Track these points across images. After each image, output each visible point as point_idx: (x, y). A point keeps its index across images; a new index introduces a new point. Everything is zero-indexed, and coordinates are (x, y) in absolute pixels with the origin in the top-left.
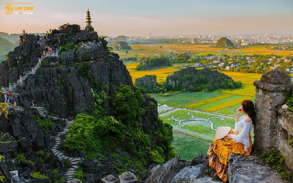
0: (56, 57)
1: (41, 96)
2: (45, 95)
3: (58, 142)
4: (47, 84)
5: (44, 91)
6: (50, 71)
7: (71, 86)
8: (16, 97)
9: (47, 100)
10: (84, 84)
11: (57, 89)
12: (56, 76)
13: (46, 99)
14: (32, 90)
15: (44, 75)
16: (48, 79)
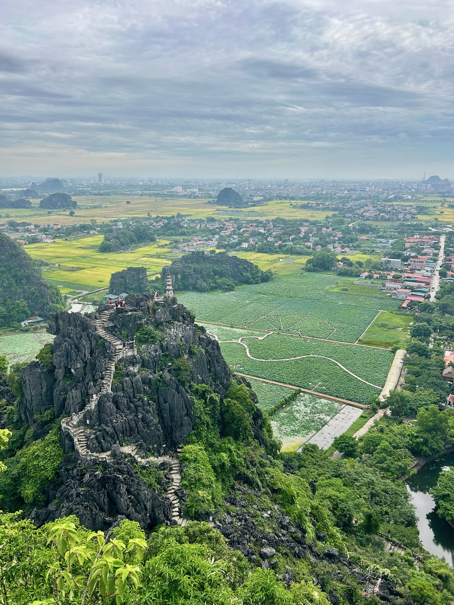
0: (134, 357)
1: (128, 428)
2: (133, 425)
3: (177, 503)
5: (131, 420)
6: (132, 382)
7: (166, 402)
8: (93, 438)
9: (138, 433)
11: (148, 412)
12: (142, 389)
13: (136, 432)
14: (114, 421)
15: (123, 390)
16: (132, 397)
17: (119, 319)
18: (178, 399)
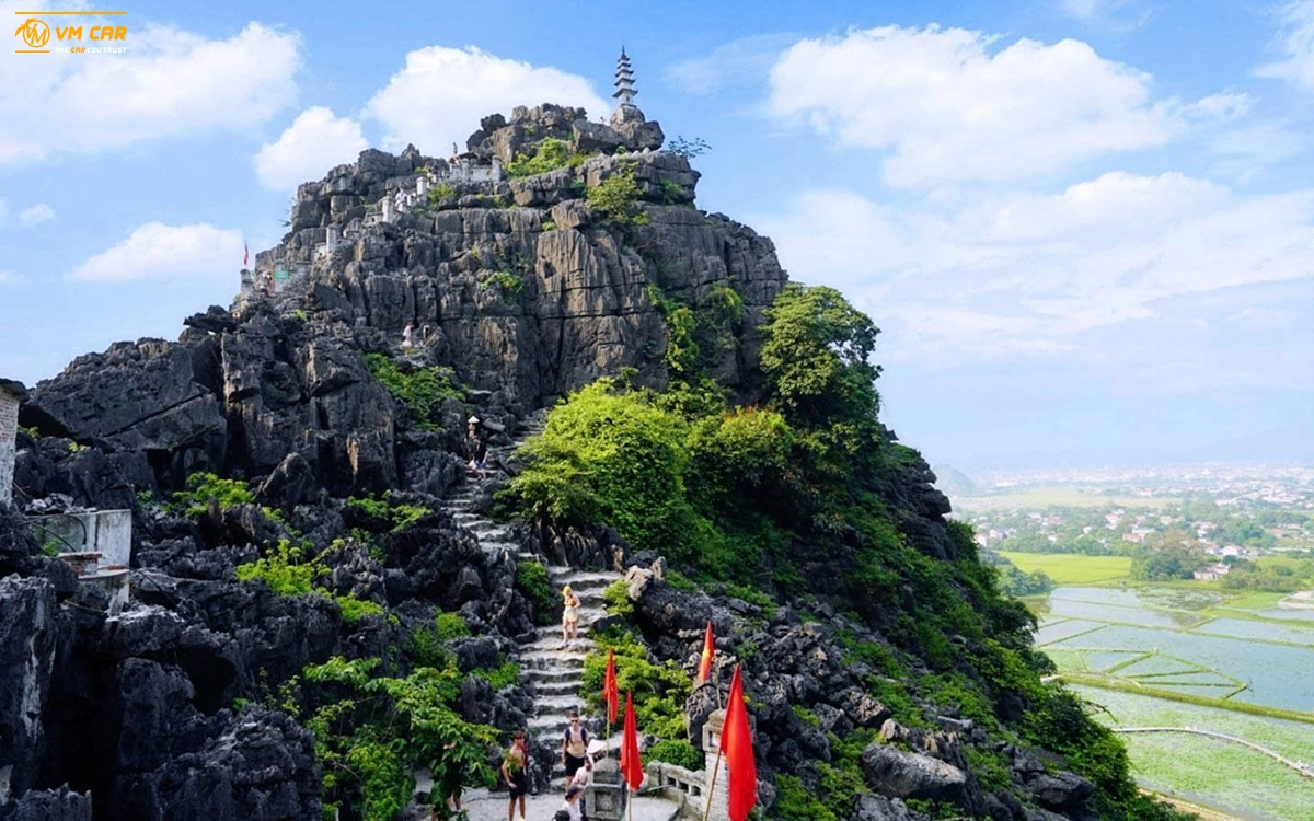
0: (489, 183)
4: (445, 264)
9: (439, 320)
13: (435, 317)
14: (372, 273)
15: (432, 232)
18: (588, 257)
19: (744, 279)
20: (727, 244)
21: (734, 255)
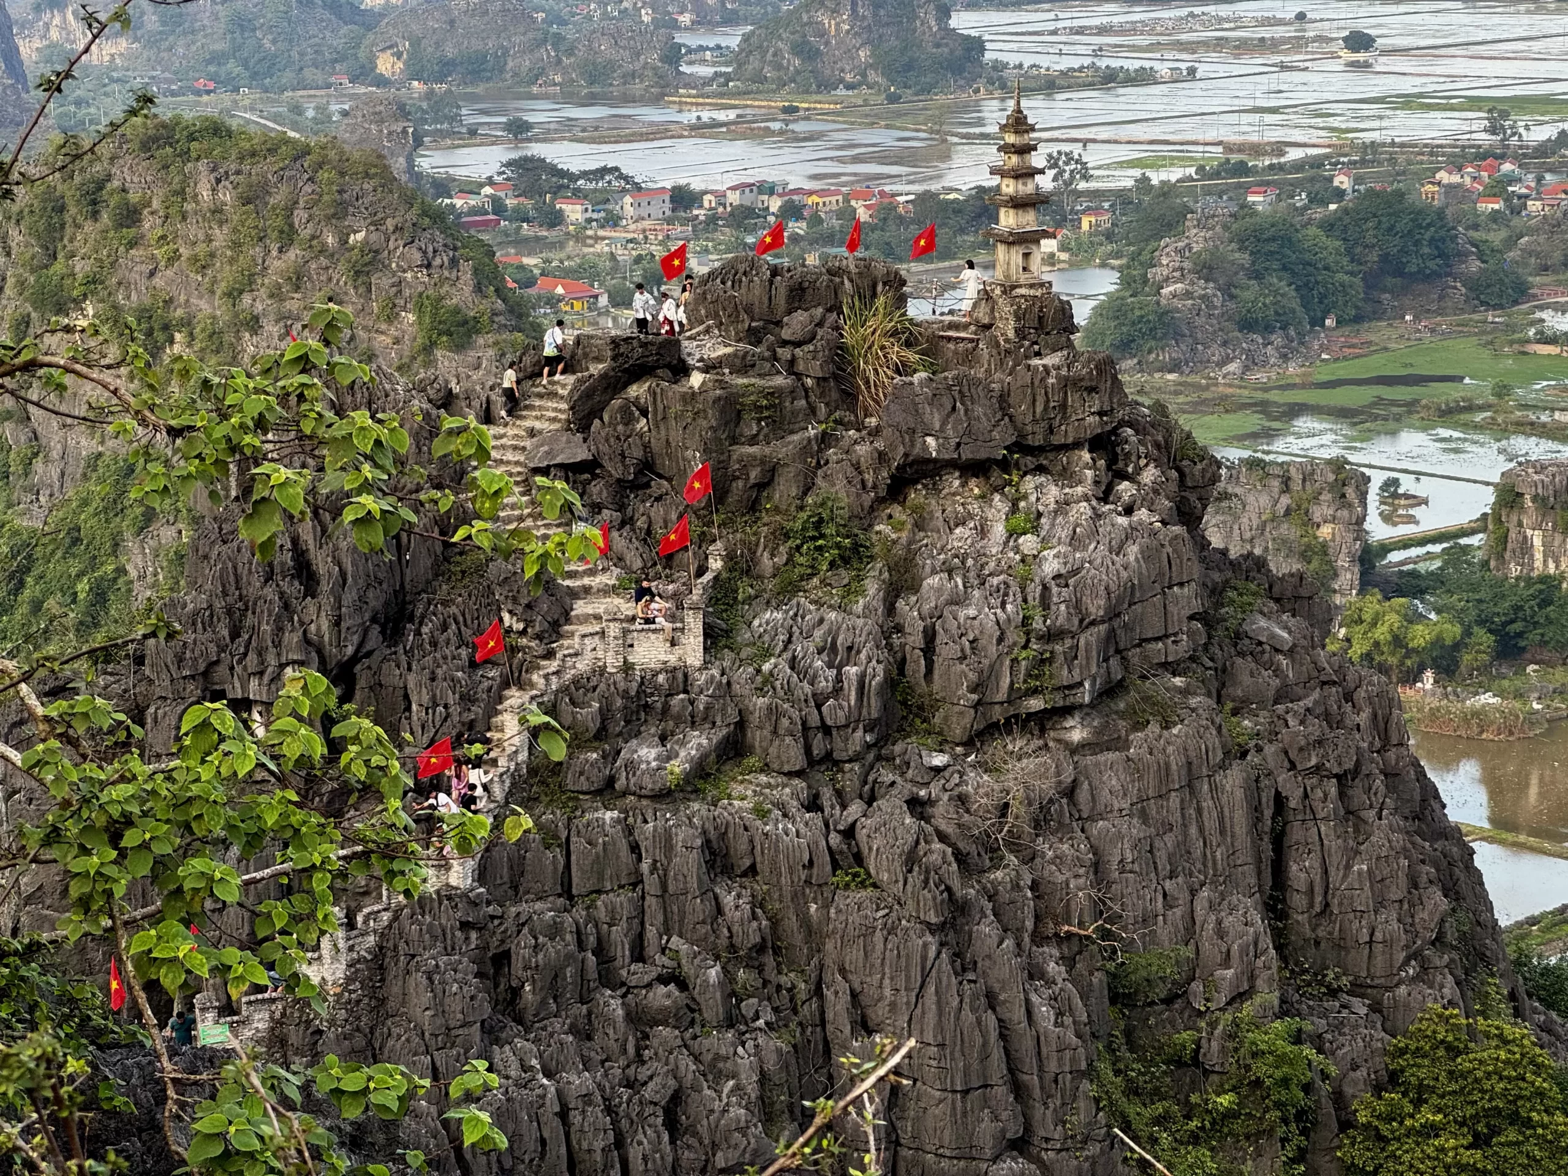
1: (557, 1150)
2: (598, 1145)
4: (614, 1005)
5: (587, 1098)
6: (635, 848)
10: (1029, 1013)
11: (722, 1065)
15: (567, 892)
16: (622, 950)
17: (629, 420)
18: (957, 1018)
19: (1318, 908)
20: (1280, 801)
21: (1296, 833)
